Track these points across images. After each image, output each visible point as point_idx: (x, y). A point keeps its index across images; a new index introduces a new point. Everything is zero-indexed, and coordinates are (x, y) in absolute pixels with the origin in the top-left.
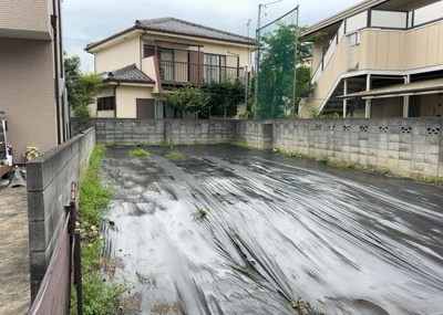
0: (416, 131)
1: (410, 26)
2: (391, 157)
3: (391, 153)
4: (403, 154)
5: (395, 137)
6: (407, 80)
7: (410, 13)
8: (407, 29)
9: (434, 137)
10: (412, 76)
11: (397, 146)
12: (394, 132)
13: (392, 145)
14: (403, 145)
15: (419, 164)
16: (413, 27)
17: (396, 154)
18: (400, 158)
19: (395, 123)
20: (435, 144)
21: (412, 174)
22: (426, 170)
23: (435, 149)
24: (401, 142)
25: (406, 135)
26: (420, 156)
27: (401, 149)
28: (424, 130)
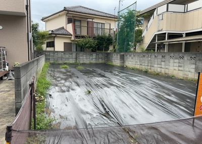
0: (186, 58)
1: (186, 11)
2: (175, 70)
3: (175, 68)
4: (180, 68)
5: (177, 61)
6: (184, 35)
7: (186, 6)
8: (184, 12)
9: (193, 61)
10: (186, 34)
11: (177, 65)
12: (176, 59)
13: (175, 64)
14: (180, 64)
15: (187, 73)
16: (187, 12)
17: (177, 68)
18: (179, 70)
19: (177, 55)
20: (193, 64)
21: (184, 77)
22: (189, 75)
23: (194, 66)
24: (179, 63)
25: (182, 60)
26: (187, 69)
27: (179, 66)
28: (189, 58)
